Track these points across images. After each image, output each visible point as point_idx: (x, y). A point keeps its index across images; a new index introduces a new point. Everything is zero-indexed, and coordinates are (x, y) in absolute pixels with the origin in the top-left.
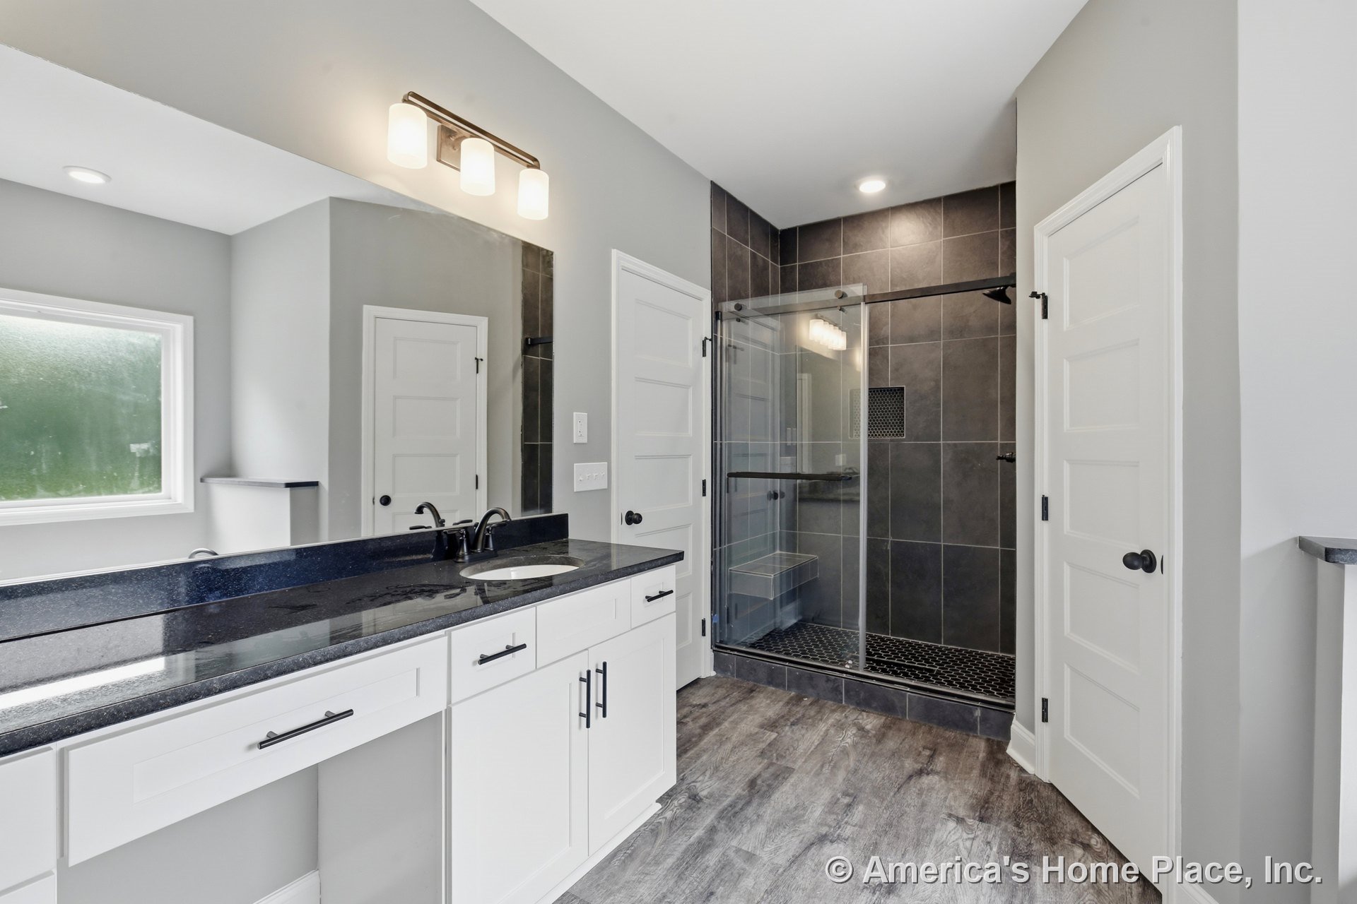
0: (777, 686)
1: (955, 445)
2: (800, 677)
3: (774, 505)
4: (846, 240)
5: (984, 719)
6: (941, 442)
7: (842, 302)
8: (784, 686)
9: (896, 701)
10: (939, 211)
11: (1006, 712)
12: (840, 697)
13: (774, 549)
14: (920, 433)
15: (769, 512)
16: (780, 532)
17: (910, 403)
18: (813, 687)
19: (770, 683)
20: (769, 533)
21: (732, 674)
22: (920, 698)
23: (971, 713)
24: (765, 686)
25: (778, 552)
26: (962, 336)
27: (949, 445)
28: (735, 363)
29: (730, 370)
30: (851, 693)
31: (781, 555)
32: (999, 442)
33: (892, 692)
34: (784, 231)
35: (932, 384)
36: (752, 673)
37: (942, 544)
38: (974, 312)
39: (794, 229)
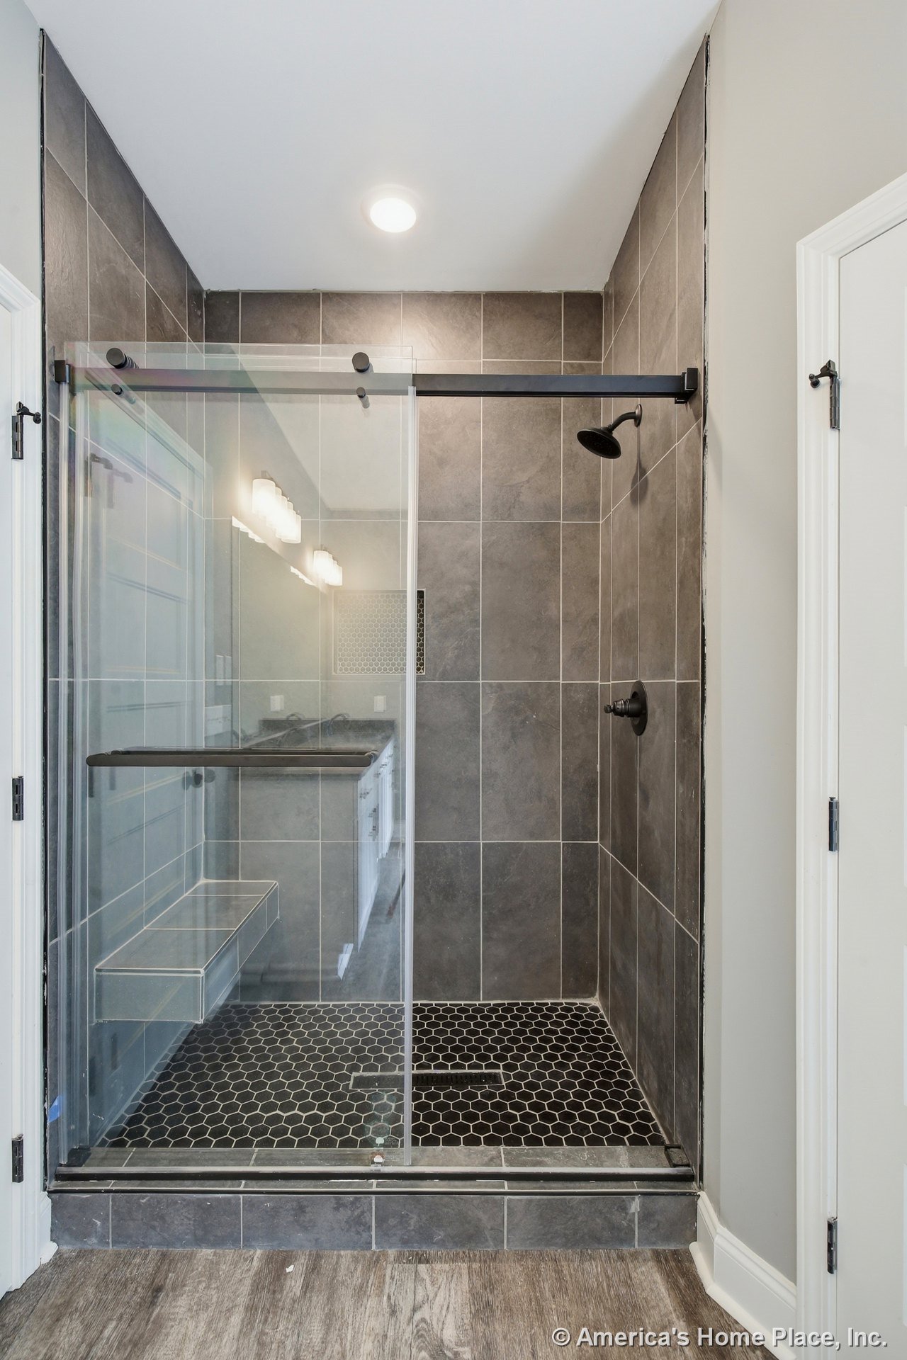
0: (218, 1242)
1: (500, 686)
2: (275, 1212)
3: (195, 799)
4: (327, 331)
5: (646, 1216)
6: (481, 682)
7: (362, 381)
8: (236, 1241)
9: (484, 1218)
10: (477, 314)
11: (684, 1194)
12: (365, 1235)
13: (195, 877)
14: (448, 667)
15: (186, 811)
16: (206, 844)
17: (433, 618)
18: (305, 1229)
19: (199, 1241)
20: (186, 851)
21: (103, 1240)
22: (531, 1201)
23: (624, 1209)
24: (188, 1250)
25: (202, 881)
26: (510, 516)
27: (490, 685)
28: (111, 504)
29: (96, 516)
30: (392, 1222)
31: (207, 886)
32: (561, 682)
33: (475, 1202)
34: (213, 295)
35: (468, 588)
36: (153, 1228)
37: (481, 842)
38: (528, 481)
39: (235, 294)
